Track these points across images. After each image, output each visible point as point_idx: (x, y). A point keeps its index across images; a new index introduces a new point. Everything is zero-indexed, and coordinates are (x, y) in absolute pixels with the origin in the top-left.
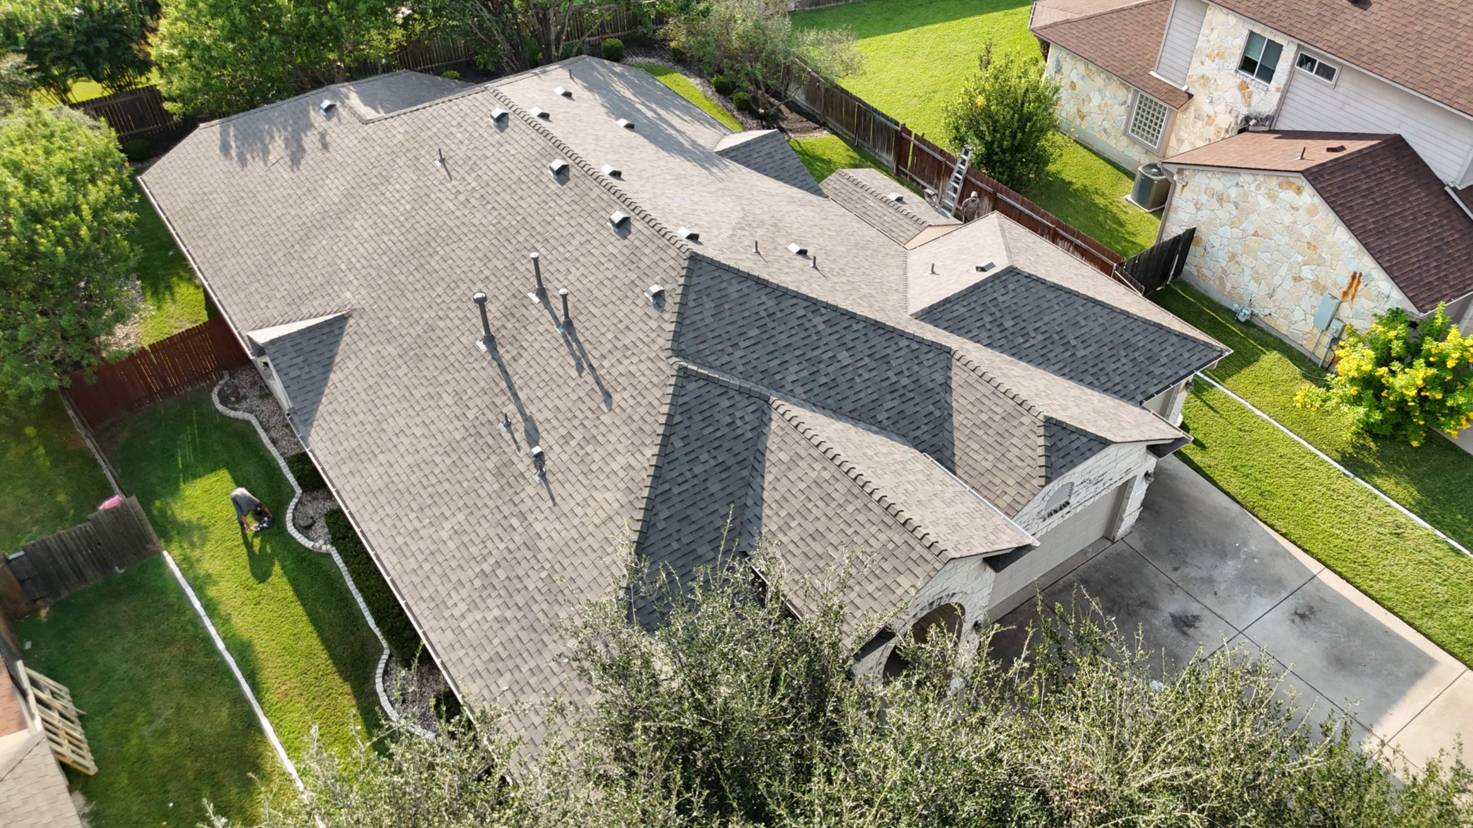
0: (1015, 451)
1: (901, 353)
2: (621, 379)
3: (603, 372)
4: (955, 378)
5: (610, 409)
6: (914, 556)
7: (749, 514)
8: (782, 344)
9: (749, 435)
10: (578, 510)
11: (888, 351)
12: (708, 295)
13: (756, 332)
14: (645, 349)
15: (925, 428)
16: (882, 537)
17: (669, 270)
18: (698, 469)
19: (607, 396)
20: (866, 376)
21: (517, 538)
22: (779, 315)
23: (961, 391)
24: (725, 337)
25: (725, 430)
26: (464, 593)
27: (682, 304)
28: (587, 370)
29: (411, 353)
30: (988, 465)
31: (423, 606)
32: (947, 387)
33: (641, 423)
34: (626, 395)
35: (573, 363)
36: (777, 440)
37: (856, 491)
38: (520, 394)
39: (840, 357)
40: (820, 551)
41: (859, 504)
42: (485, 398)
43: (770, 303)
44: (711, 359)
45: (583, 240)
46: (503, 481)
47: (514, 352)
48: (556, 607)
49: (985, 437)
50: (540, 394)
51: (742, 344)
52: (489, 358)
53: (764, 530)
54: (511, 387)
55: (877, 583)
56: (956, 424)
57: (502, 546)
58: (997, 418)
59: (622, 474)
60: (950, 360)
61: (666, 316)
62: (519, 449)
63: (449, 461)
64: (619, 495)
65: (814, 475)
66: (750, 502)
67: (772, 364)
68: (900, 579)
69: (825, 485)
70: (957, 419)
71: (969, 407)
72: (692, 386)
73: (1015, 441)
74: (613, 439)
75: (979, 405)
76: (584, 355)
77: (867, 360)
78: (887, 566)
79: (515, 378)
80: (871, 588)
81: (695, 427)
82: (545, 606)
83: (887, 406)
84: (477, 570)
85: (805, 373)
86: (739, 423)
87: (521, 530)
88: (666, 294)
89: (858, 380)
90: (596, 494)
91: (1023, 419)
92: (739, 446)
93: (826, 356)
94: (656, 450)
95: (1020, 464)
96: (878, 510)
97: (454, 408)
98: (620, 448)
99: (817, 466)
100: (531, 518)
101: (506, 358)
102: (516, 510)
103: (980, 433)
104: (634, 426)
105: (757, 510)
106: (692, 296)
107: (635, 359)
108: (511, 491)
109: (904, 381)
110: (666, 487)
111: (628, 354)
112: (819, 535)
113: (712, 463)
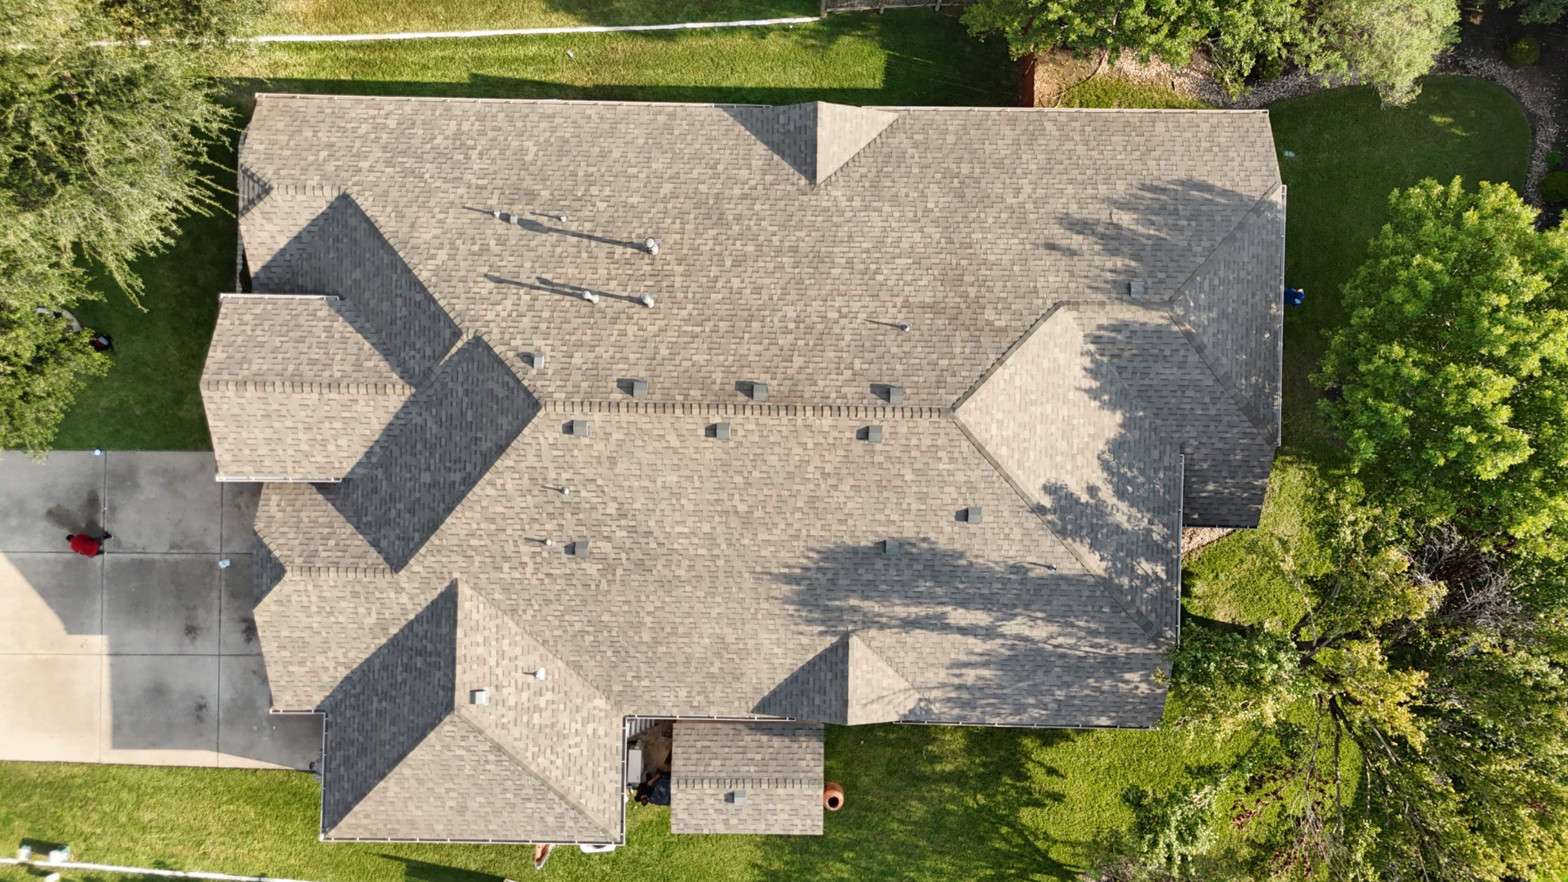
0: (291, 536)
1: (411, 529)
2: (500, 296)
3: (522, 291)
4: (375, 554)
5: (486, 276)
6: (226, 372)
7: (362, 319)
8: (454, 432)
9: (403, 355)
10: (442, 216)
11: (416, 519)
12: (508, 398)
13: (469, 418)
14: (504, 324)
15: (360, 500)
16: (255, 367)
17: (547, 383)
18: (399, 302)
19: (499, 281)
20: (409, 484)
21: (470, 177)
22: (473, 447)
23: (362, 549)
24: (476, 389)
25: (413, 338)
26: (474, 134)
27: (508, 370)
28: (537, 284)
29: (711, 202)
30: (303, 514)
31: (494, 110)
32: (375, 544)
33: (453, 284)
34: (484, 292)
35: (555, 281)
36: (384, 370)
37: (297, 378)
38: (576, 239)
39: (428, 473)
40: (291, 334)
41: (288, 374)
42: (603, 220)
43: (484, 446)
44: (465, 365)
45: (659, 357)
46: (521, 192)
47: (616, 256)
48: (398, 169)
49: (320, 530)
50: (559, 250)
51: (465, 399)
52: (635, 241)
53: (341, 319)
54: (590, 238)
55: (239, 343)
56: (348, 525)
57: (476, 167)
58: (321, 548)
59: (432, 251)
60: (391, 565)
61: (511, 354)
62: (533, 214)
63: (581, 174)
64: (420, 241)
65: (335, 368)
66: (367, 325)
67: (444, 413)
68: (225, 355)
69: (321, 368)
70: (350, 529)
71: (348, 542)
72: (447, 333)
73: (297, 542)
74: (462, 263)
75: (341, 547)
76: (553, 291)
77: (417, 495)
78: (238, 356)
79: (593, 243)
80: (240, 339)
81: (423, 317)
82: (408, 165)
83: (384, 482)
84: (479, 148)
85: (428, 436)
86: (413, 353)
87: (474, 181)
88: (528, 367)
89: (408, 475)
90: (439, 231)
91: (301, 559)
92: (399, 342)
93: (432, 462)
94: (421, 279)
95: (281, 530)
96: (271, 378)
97: (623, 199)
98: (452, 263)
99: (338, 375)
100: (473, 191)
101: (619, 250)
102: (490, 187)
103: (326, 531)
104: (456, 279)
105: (358, 325)
106: (512, 384)
107: (504, 314)
108: (507, 192)
109: (393, 513)
110: (399, 271)
111: (514, 314)
112: (302, 340)
113: (399, 315)
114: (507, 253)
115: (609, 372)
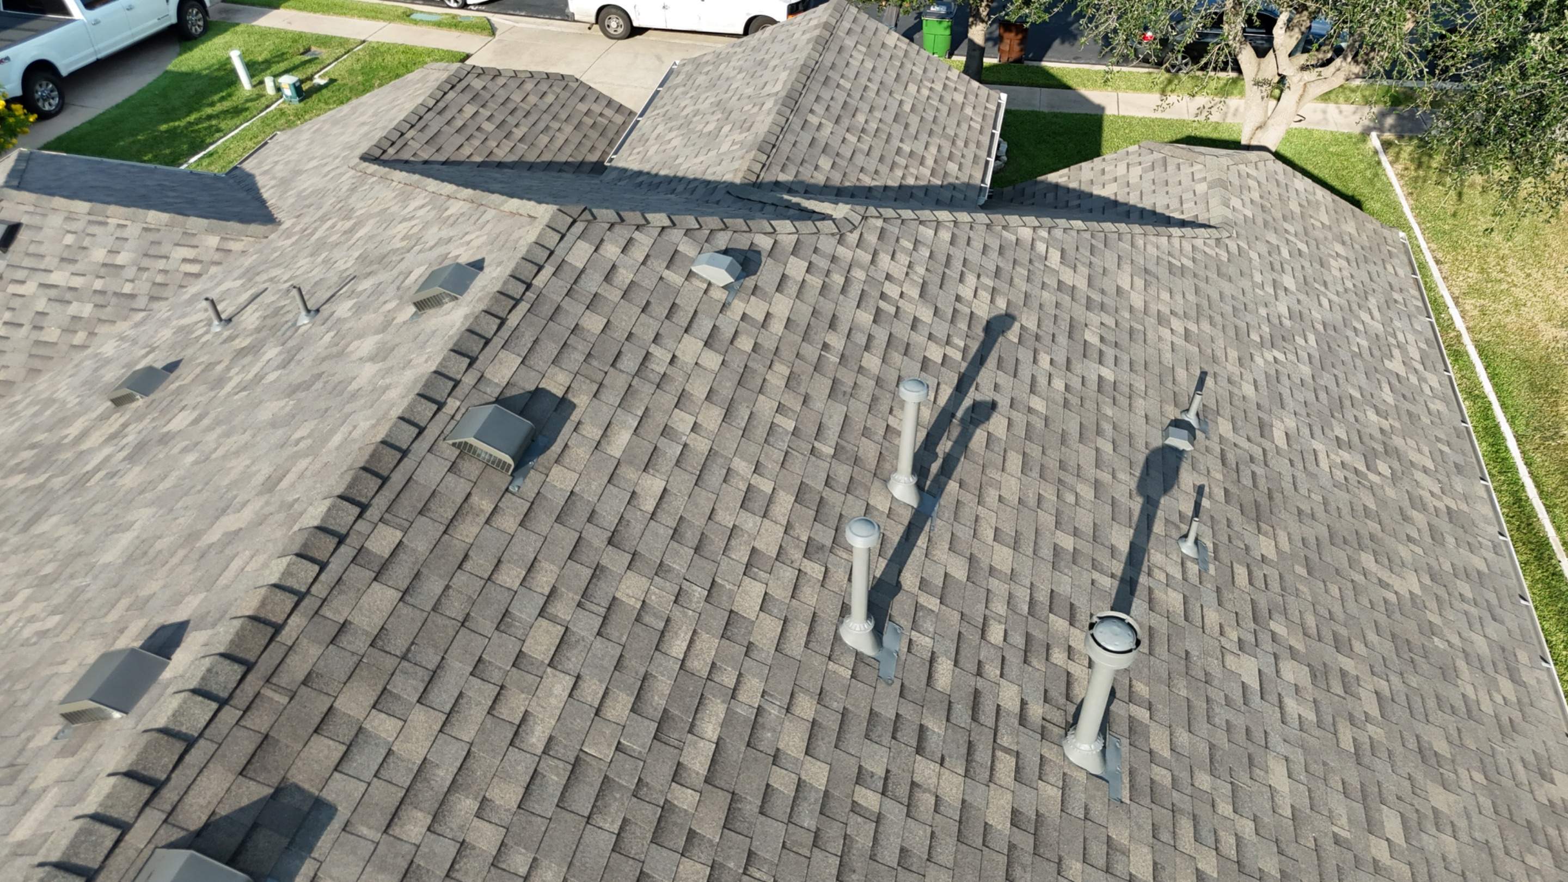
0: (533, 99)
2: (946, 310)
3: (955, 353)
4: (425, 156)
5: (1011, 316)
10: (1178, 328)
14: (858, 274)
17: (638, 254)
19: (993, 331)
21: (1290, 423)
26: (1409, 487)
33: (993, 255)
34: (966, 292)
38: (1122, 548)
40: (915, 118)
41: (835, 76)
46: (1261, 498)
48: (1287, 322)
49: (524, 129)
55: (910, 66)
56: (513, 157)
57: (1318, 446)
58: (486, 113)
59: (1083, 269)
61: (764, 243)
62: (1199, 491)
63: (1347, 664)
64: (1111, 265)
65: (828, 127)
69: (834, 111)
70: (501, 154)
71: (476, 142)
75: (470, 130)
80: (918, 71)
82: (1300, 340)
84: (1374, 478)
87: (1279, 424)
88: (711, 248)
90: (1137, 305)
97: (1277, 745)
98: (1051, 283)
100: (1252, 410)
102: (1268, 445)
104: (1005, 266)
108: (1259, 471)
111: (887, 308)
112: (900, 122)
114: (1076, 383)
115: (612, 397)
